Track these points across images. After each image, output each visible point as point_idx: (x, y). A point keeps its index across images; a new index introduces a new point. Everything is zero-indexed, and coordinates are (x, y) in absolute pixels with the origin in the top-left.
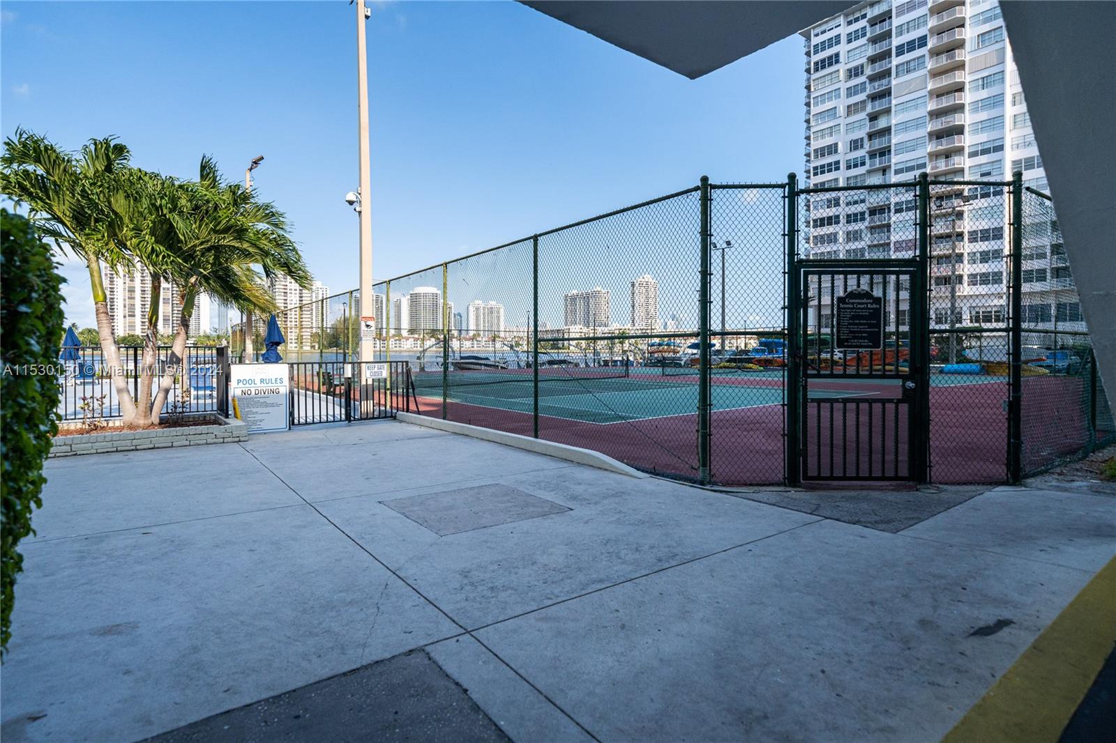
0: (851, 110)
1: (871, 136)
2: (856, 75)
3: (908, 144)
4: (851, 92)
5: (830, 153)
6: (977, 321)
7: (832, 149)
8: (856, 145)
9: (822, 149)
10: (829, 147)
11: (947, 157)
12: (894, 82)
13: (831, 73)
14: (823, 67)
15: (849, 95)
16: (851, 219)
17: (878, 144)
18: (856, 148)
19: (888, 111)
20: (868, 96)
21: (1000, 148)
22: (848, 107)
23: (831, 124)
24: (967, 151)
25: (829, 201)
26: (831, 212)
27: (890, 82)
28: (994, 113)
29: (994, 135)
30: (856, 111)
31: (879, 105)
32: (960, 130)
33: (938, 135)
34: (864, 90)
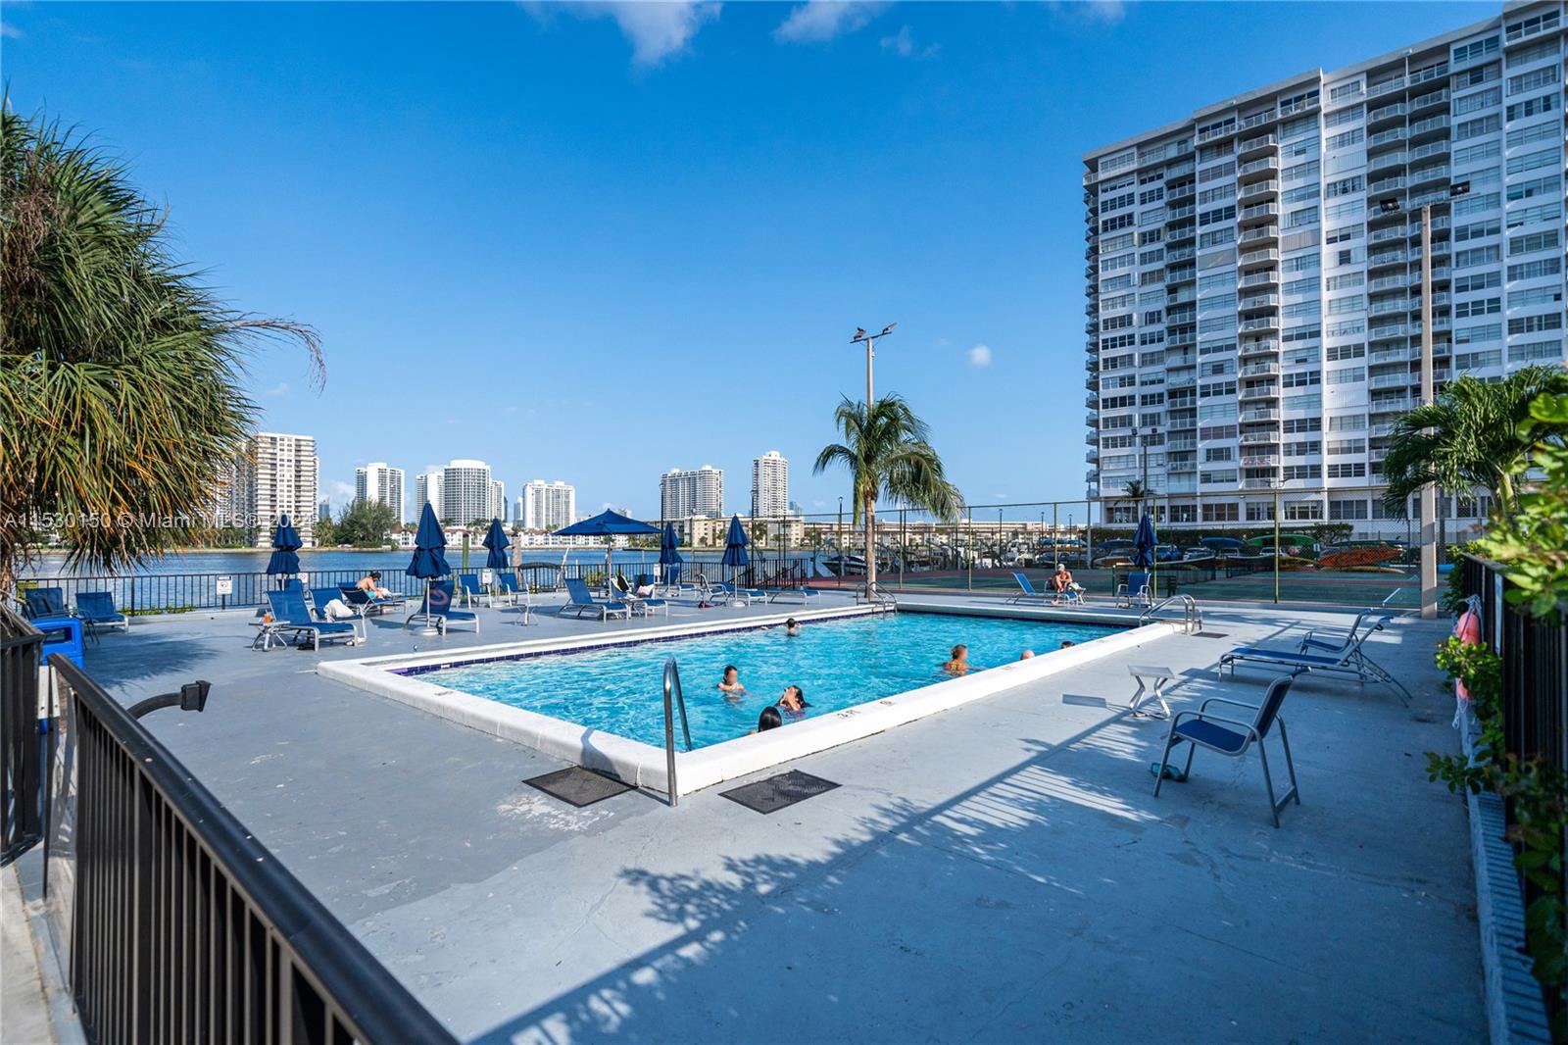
0: (1146, 278)
1: (1170, 310)
2: (1152, 240)
3: (1215, 322)
4: (1145, 259)
5: (1122, 325)
6: (1293, 517)
7: (1126, 321)
8: (1152, 318)
9: (1113, 320)
10: (1122, 318)
11: (1257, 340)
12: (1198, 253)
13: (1123, 236)
14: (1113, 228)
15: (1143, 262)
16: (1146, 400)
17: (1178, 319)
18: (1152, 322)
19: (1191, 284)
20: (1167, 266)
21: (1318, 334)
22: (1143, 274)
23: (1124, 292)
24: (1281, 334)
25: (1122, 379)
26: (1126, 391)
27: (1193, 252)
28: (1310, 296)
29: (1310, 320)
30: (1152, 281)
31: (1179, 277)
32: (1272, 311)
33: (1247, 316)
34: (1160, 258)
